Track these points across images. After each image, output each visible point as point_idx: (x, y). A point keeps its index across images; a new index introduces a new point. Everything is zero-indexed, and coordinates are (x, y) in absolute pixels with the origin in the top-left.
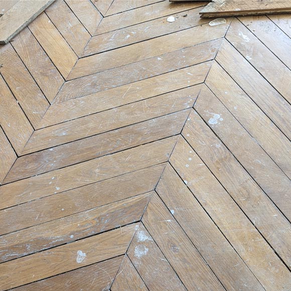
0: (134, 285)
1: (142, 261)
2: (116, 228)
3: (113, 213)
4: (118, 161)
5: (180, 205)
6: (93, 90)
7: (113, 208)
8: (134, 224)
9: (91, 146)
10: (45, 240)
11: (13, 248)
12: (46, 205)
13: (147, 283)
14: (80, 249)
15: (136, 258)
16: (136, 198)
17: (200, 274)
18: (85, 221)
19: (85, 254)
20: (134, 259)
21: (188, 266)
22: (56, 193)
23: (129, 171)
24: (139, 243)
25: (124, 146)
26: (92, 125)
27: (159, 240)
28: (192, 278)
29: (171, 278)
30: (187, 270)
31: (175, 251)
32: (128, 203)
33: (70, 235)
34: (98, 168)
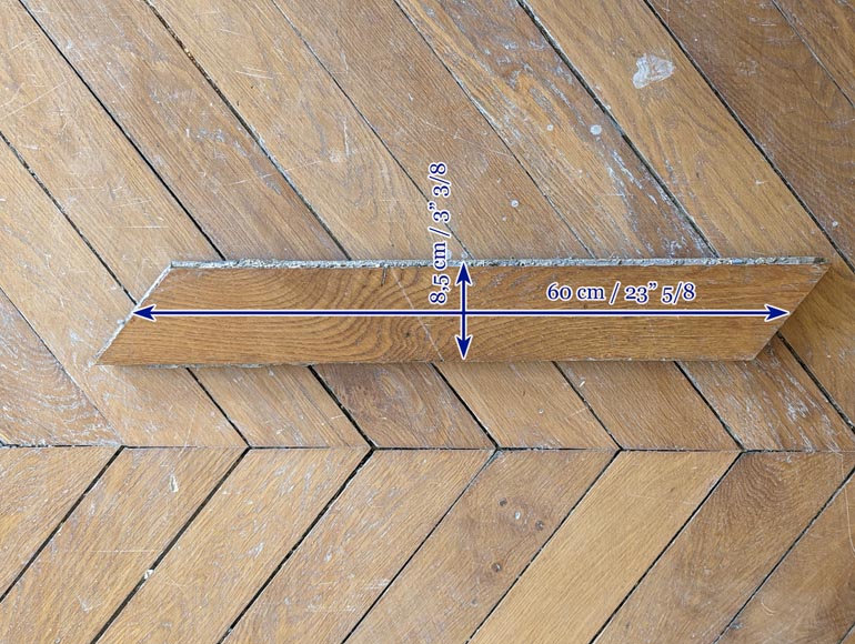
3: (473, 40)
4: (277, 103)
7: (454, 46)
9: (249, 220)
10: (635, 202)
14: (630, 85)
18: (532, 113)
19: (639, 63)
25: (210, 109)
33: (591, 137)
34: (326, 158)
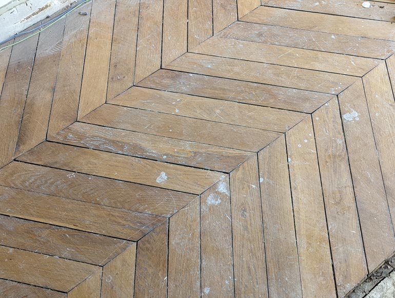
0: (190, 226)
1: (210, 209)
2: (205, 169)
3: (209, 154)
4: (241, 112)
5: (271, 177)
6: (257, 39)
7: (212, 150)
8: (222, 173)
9: (226, 88)
10: (142, 149)
11: (114, 142)
12: (160, 120)
13: (202, 229)
14: (165, 171)
15: (205, 203)
16: (238, 152)
17: (252, 246)
18: (182, 150)
19: (166, 177)
20: (204, 203)
21: (246, 234)
22: (173, 113)
23: (244, 125)
24: (216, 192)
25: (254, 100)
26: (238, 70)
27: (235, 198)
28: (243, 246)
29: (225, 237)
30: (243, 237)
31: (242, 215)
32: (227, 153)
33: (164, 155)
34: (220, 110)
